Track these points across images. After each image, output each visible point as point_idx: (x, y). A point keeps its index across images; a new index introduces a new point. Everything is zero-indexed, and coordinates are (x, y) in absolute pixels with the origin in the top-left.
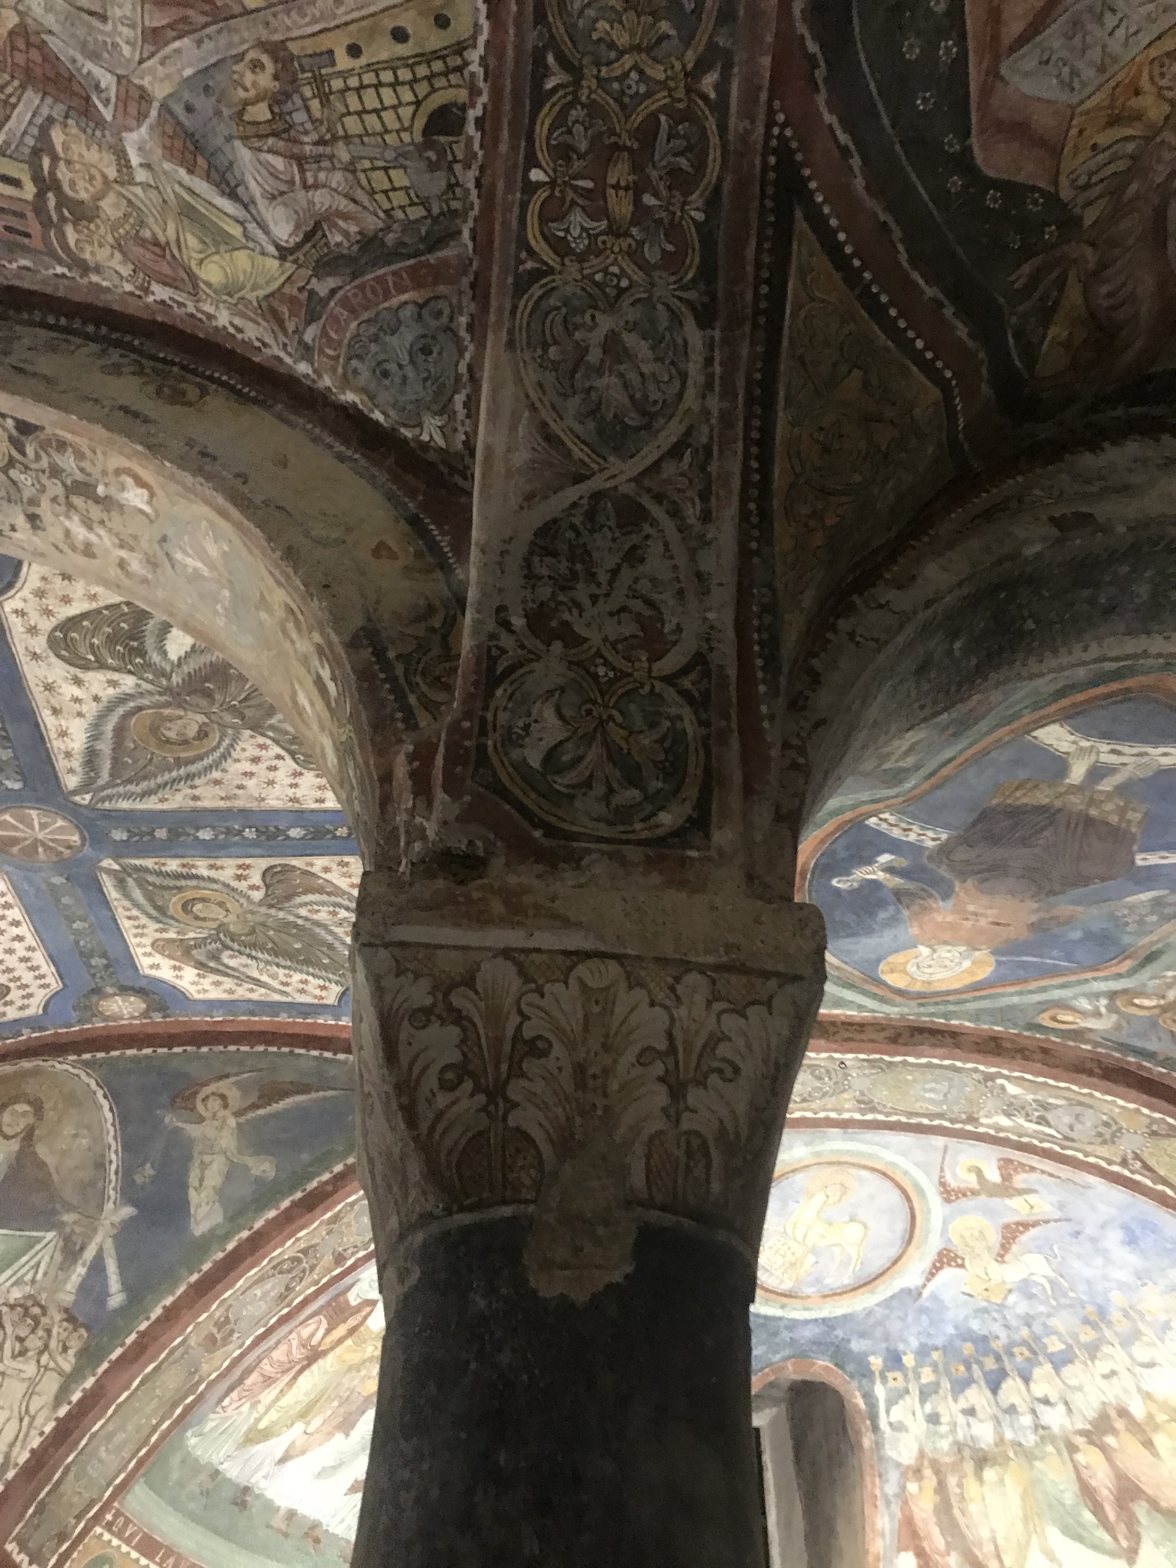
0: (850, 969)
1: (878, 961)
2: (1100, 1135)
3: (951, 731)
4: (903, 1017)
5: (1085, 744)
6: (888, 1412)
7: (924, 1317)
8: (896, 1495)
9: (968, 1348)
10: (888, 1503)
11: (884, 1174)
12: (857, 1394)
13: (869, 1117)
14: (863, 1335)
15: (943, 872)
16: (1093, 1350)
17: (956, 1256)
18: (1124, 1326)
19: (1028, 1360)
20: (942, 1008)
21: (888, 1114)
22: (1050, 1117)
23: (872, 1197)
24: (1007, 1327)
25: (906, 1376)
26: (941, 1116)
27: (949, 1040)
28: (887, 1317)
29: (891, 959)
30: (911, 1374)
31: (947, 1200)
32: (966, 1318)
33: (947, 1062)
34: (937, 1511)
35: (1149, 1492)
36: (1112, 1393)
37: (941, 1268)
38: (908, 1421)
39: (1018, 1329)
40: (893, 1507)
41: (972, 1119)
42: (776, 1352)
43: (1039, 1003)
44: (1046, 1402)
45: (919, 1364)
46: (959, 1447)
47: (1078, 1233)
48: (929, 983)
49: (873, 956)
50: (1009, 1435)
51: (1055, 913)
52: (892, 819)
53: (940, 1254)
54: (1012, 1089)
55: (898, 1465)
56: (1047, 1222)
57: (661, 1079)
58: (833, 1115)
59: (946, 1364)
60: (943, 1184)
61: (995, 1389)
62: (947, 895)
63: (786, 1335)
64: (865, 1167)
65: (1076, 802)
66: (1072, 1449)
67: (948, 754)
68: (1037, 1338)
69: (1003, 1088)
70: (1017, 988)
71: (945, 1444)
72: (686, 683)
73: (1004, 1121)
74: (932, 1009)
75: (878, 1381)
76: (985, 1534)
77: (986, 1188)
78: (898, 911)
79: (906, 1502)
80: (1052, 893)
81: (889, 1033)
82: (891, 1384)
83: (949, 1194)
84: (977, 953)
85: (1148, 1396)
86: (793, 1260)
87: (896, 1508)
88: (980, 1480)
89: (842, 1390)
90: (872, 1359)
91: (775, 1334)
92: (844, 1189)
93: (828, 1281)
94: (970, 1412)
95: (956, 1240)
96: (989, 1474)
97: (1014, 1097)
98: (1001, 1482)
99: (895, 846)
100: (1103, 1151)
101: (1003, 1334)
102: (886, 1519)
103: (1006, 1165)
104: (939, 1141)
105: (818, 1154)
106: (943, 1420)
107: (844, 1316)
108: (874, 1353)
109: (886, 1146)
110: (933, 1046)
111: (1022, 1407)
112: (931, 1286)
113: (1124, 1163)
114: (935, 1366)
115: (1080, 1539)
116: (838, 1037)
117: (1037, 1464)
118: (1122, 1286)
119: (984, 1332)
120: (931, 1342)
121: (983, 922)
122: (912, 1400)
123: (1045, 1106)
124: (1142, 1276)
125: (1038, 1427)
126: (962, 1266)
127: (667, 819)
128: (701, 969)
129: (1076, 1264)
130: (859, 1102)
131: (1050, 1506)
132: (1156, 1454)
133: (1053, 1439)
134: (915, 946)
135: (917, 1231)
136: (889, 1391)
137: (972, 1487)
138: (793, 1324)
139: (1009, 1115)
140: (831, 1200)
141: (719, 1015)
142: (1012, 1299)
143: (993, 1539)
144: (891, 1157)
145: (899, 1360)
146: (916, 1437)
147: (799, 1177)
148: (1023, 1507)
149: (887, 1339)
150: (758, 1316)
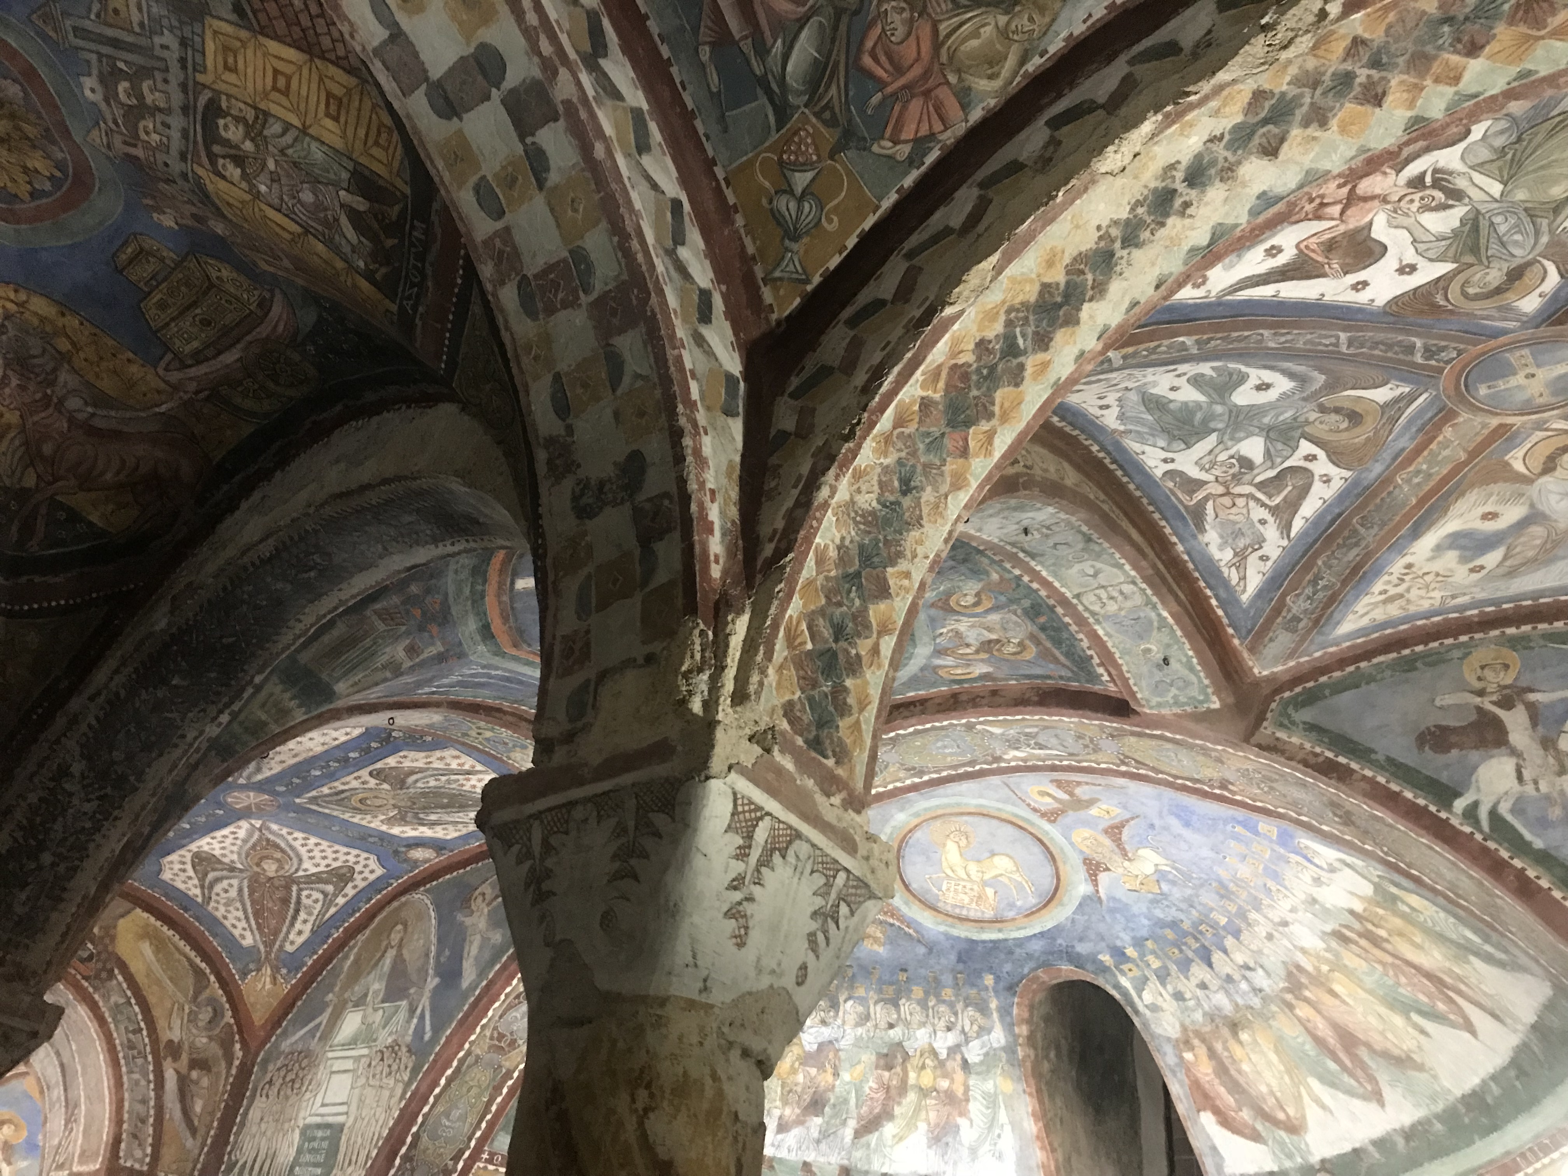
2: (1086, 746)
6: (1140, 997)
7: (1117, 915)
8: (1178, 1065)
10: (1174, 1073)
12: (1109, 987)
13: (926, 778)
14: (1081, 940)
16: (1244, 919)
17: (1098, 862)
18: (1244, 894)
19: (1214, 935)
23: (992, 835)
25: (1137, 965)
28: (1089, 920)
30: (1140, 963)
31: (1051, 821)
32: (1149, 909)
34: (1217, 1074)
35: (1360, 1036)
36: (1281, 952)
37: (1096, 874)
38: (1160, 1001)
39: (1189, 911)
40: (1179, 1075)
41: (998, 758)
42: (1022, 966)
44: (1249, 968)
45: (1142, 955)
46: (1211, 1017)
47: (1152, 825)
50: (1240, 1001)
53: (1085, 863)
55: (1169, 1039)
56: (1127, 821)
58: (899, 785)
59: (1162, 950)
61: (1210, 965)
63: (1018, 951)
64: (962, 814)
66: (1291, 1007)
69: (986, 731)
71: (1198, 1016)
73: (1020, 754)
75: (1118, 974)
76: (1264, 1089)
77: (1065, 805)
79: (1188, 1070)
82: (1129, 974)
83: (1047, 817)
85: (1304, 951)
86: (975, 894)
87: (1182, 1075)
88: (1241, 1043)
89: (1094, 983)
90: (1101, 957)
91: (1011, 953)
92: (966, 835)
93: (1019, 903)
94: (1203, 986)
95: (1085, 850)
96: (1244, 1036)
97: (1003, 735)
98: (1255, 1042)
100: (1102, 757)
101: (1183, 917)
102: (1177, 1086)
103: (1059, 784)
104: (996, 780)
105: (917, 815)
106: (1188, 996)
107: (1055, 928)
108: (1099, 953)
109: (963, 795)
111: (1236, 976)
112: (1101, 891)
113: (1123, 763)
114: (1153, 952)
115: (1333, 1085)
117: (1271, 1022)
118: (1214, 861)
119: (1170, 918)
120: (1138, 935)
122: (1155, 985)
123: (1029, 735)
124: (1218, 851)
125: (1257, 991)
126: (1108, 869)
129: (1174, 850)
131: (1300, 1058)
132: (1344, 1002)
133: (1271, 1000)
135: (1052, 849)
136: (1132, 980)
137: (1238, 1052)
138: (1020, 942)
139: (1017, 749)
140: (962, 845)
142: (1164, 887)
143: (1272, 1093)
144: (974, 802)
145: (1124, 954)
146: (1173, 1015)
147: (918, 834)
148: (1281, 1060)
149: (1103, 939)
150: (984, 942)
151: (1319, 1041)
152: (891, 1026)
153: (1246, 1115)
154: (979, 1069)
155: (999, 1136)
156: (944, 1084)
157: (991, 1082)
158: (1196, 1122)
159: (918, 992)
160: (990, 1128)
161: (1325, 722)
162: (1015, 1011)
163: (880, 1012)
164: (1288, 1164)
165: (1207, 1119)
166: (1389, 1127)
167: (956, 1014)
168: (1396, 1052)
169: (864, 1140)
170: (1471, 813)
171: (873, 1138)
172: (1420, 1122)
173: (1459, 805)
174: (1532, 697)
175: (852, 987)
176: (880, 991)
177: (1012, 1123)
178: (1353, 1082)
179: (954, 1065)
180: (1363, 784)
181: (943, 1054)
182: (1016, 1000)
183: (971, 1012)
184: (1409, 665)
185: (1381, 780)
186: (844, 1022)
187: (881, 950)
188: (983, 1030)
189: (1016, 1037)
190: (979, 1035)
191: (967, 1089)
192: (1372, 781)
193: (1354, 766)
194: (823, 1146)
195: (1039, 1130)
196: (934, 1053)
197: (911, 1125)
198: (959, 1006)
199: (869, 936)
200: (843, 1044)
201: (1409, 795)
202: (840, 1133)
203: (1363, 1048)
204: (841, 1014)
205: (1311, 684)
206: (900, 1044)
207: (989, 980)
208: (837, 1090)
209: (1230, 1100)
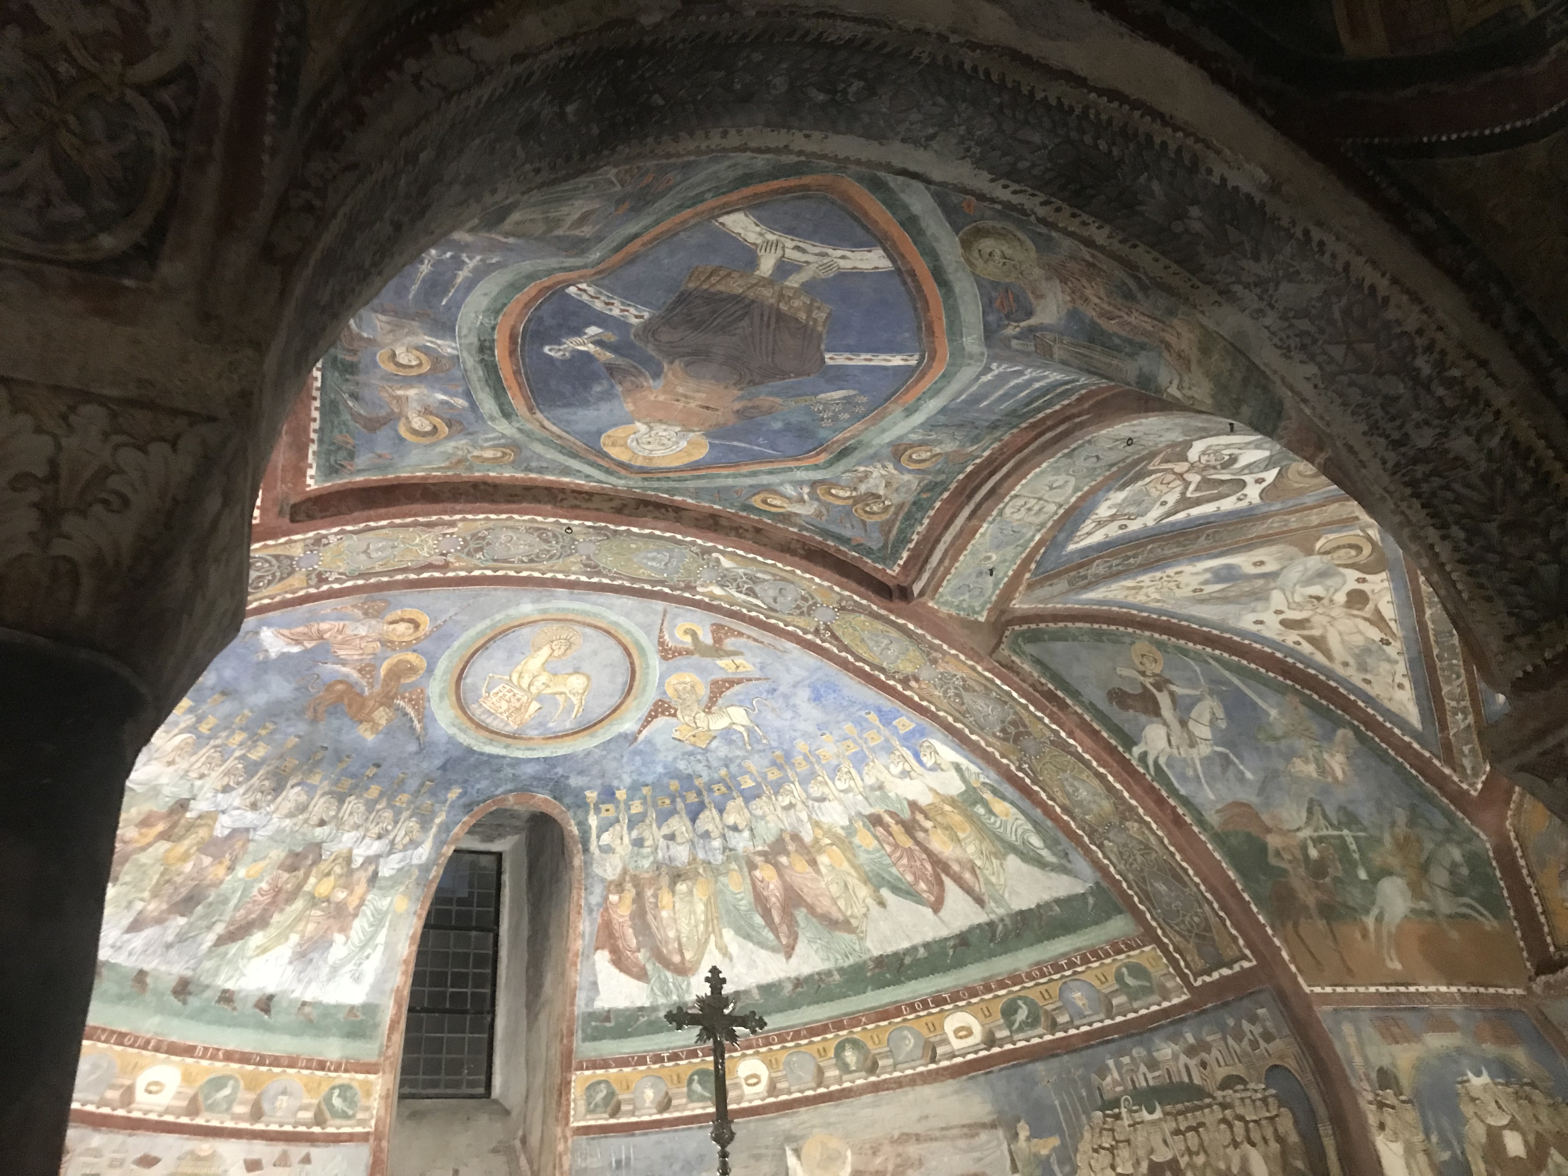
0: (572, 439)
1: (599, 433)
2: (798, 607)
3: (627, 205)
4: (630, 488)
5: (771, 237)
6: (598, 837)
7: (638, 758)
8: (599, 905)
9: (674, 785)
10: (591, 911)
11: (608, 633)
12: (572, 822)
13: (595, 580)
14: (581, 773)
15: (651, 350)
16: (777, 787)
17: (670, 707)
18: (803, 768)
19: (723, 795)
20: (665, 485)
21: (613, 579)
22: (757, 589)
23: (595, 653)
24: (709, 767)
25: (617, 807)
26: (662, 583)
27: (672, 514)
28: (604, 757)
29: (610, 432)
30: (622, 806)
31: (665, 658)
32: (675, 759)
33: (668, 534)
34: (632, 917)
35: (809, 900)
36: (787, 822)
37: (656, 717)
38: (616, 844)
39: (717, 770)
40: (595, 914)
41: (690, 588)
42: (497, 787)
43: (751, 486)
44: (735, 829)
45: (630, 798)
46: (658, 865)
47: (775, 690)
48: (651, 459)
49: (593, 429)
50: (701, 855)
51: (756, 402)
52: (591, 290)
53: (656, 704)
54: (726, 563)
55: (603, 880)
56: (750, 680)
57: (35, 505)
58: (560, 576)
59: (654, 798)
60: (661, 643)
61: (693, 820)
62: (657, 374)
63: (509, 771)
64: (589, 625)
65: (768, 295)
66: (752, 866)
67: (632, 228)
68: (733, 777)
69: (718, 561)
70: (732, 471)
71: (646, 863)
72: (166, 96)
73: (718, 591)
74: (656, 484)
75: (592, 812)
76: (672, 934)
77: (699, 648)
78: (612, 386)
79: (607, 910)
80: (752, 383)
81: (616, 503)
82: (604, 814)
83: (667, 653)
84: (691, 435)
85: (817, 824)
86: (518, 705)
87: (597, 915)
88: (673, 892)
89: (558, 818)
90: (588, 793)
91: (499, 771)
92: (570, 646)
93: (551, 725)
94: (671, 837)
95: (670, 692)
96: (682, 887)
97: (727, 569)
98: (690, 892)
99: (601, 320)
100: (802, 622)
101: (705, 773)
102: (587, 924)
103: (717, 628)
104: (659, 605)
105: (545, 611)
106: (648, 843)
107: (565, 757)
108: (589, 788)
109: (610, 607)
110: (655, 518)
111: (715, 833)
112: (645, 732)
113: (817, 632)
114: (644, 799)
115: (748, 937)
116: (565, 503)
117: (721, 878)
118: (805, 735)
119: (690, 771)
120: (642, 779)
121: (693, 405)
122: (621, 828)
123: (754, 580)
124: (822, 728)
125: (728, 849)
126: (674, 715)
127: (107, 242)
128: (102, 401)
129: (770, 716)
130: (586, 566)
131: (728, 912)
132: (818, 871)
133: (736, 859)
134: (632, 423)
135: (636, 683)
136: (601, 821)
137: (666, 898)
138: (517, 762)
139: (722, 586)
140: (556, 654)
141: (117, 447)
142: (714, 744)
143: (678, 939)
144: (614, 617)
145: (614, 794)
146: (621, 857)
147: (525, 631)
148: (706, 913)
149: (603, 776)
150: (482, 754)
151: (760, 901)
152: (322, 823)
153: (641, 956)
154: (383, 883)
155: (368, 957)
156: (341, 895)
157: (389, 899)
158: (587, 956)
159: (374, 791)
160: (362, 948)
161: (1046, 659)
162: (457, 829)
163: (320, 806)
164: (662, 1001)
165: (602, 958)
166: (782, 975)
167: (396, 822)
168: (836, 915)
169: (222, 949)
170: (1143, 757)
171: (233, 948)
172: (819, 974)
173: (1137, 750)
174: (1173, 688)
175: (311, 771)
176: (336, 782)
177: (387, 944)
178: (771, 936)
179: (363, 877)
180: (1075, 717)
181: (358, 861)
182: (465, 819)
183: (413, 824)
184: (1099, 636)
185: (1087, 718)
186: (277, 809)
187: (370, 737)
188: (414, 844)
189: (439, 855)
190: (405, 848)
191: (362, 902)
192: (1080, 717)
193: (1068, 701)
194: (172, 953)
195: (410, 954)
196: (349, 859)
197: (282, 937)
198: (405, 814)
199: (373, 720)
200: (261, 835)
201: (1105, 734)
202: (200, 938)
203: (804, 910)
204: (279, 799)
205: (1033, 626)
206: (319, 845)
207: (454, 794)
208: (223, 886)
209: (633, 943)
